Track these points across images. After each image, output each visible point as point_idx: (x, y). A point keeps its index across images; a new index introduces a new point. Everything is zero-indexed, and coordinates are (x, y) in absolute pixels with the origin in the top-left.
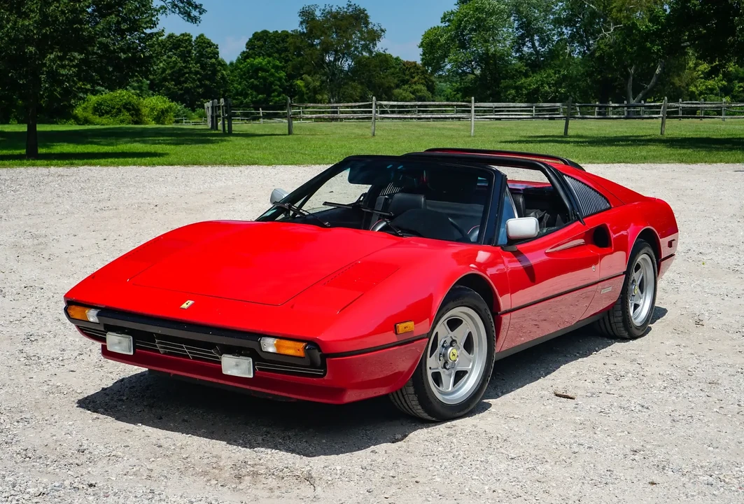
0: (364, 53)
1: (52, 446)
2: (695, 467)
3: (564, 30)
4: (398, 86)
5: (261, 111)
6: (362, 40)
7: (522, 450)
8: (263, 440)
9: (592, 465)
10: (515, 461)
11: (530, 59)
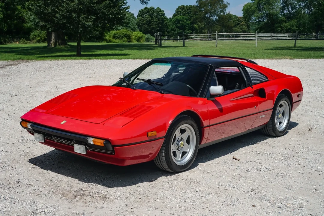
0: (221, 13)
1: (7, 179)
2: (276, 198)
3: (301, 4)
4: (235, 26)
5: (178, 37)
6: (221, 8)
7: (203, 188)
8: (95, 179)
9: (231, 196)
10: (198, 193)
11: (287, 15)
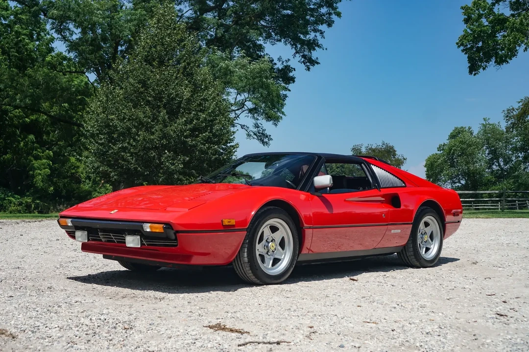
3: (519, 154)
11: (497, 173)
